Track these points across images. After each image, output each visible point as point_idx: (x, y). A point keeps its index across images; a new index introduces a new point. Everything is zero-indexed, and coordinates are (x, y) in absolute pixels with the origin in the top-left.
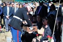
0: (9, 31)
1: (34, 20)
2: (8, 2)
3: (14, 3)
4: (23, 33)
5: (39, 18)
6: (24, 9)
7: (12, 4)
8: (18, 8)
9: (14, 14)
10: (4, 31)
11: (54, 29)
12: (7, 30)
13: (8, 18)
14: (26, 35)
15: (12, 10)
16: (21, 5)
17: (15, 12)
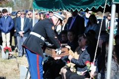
0: (23, 55)
1: (63, 39)
2: (23, 11)
3: (32, 11)
4: (45, 59)
5: (71, 35)
6: (48, 21)
7: (29, 13)
8: (38, 20)
9: (31, 29)
10: (15, 56)
11: (96, 54)
12: (21, 55)
13: (22, 35)
14: (51, 63)
15: (28, 22)
16: (42, 15)
17: (33, 25)
